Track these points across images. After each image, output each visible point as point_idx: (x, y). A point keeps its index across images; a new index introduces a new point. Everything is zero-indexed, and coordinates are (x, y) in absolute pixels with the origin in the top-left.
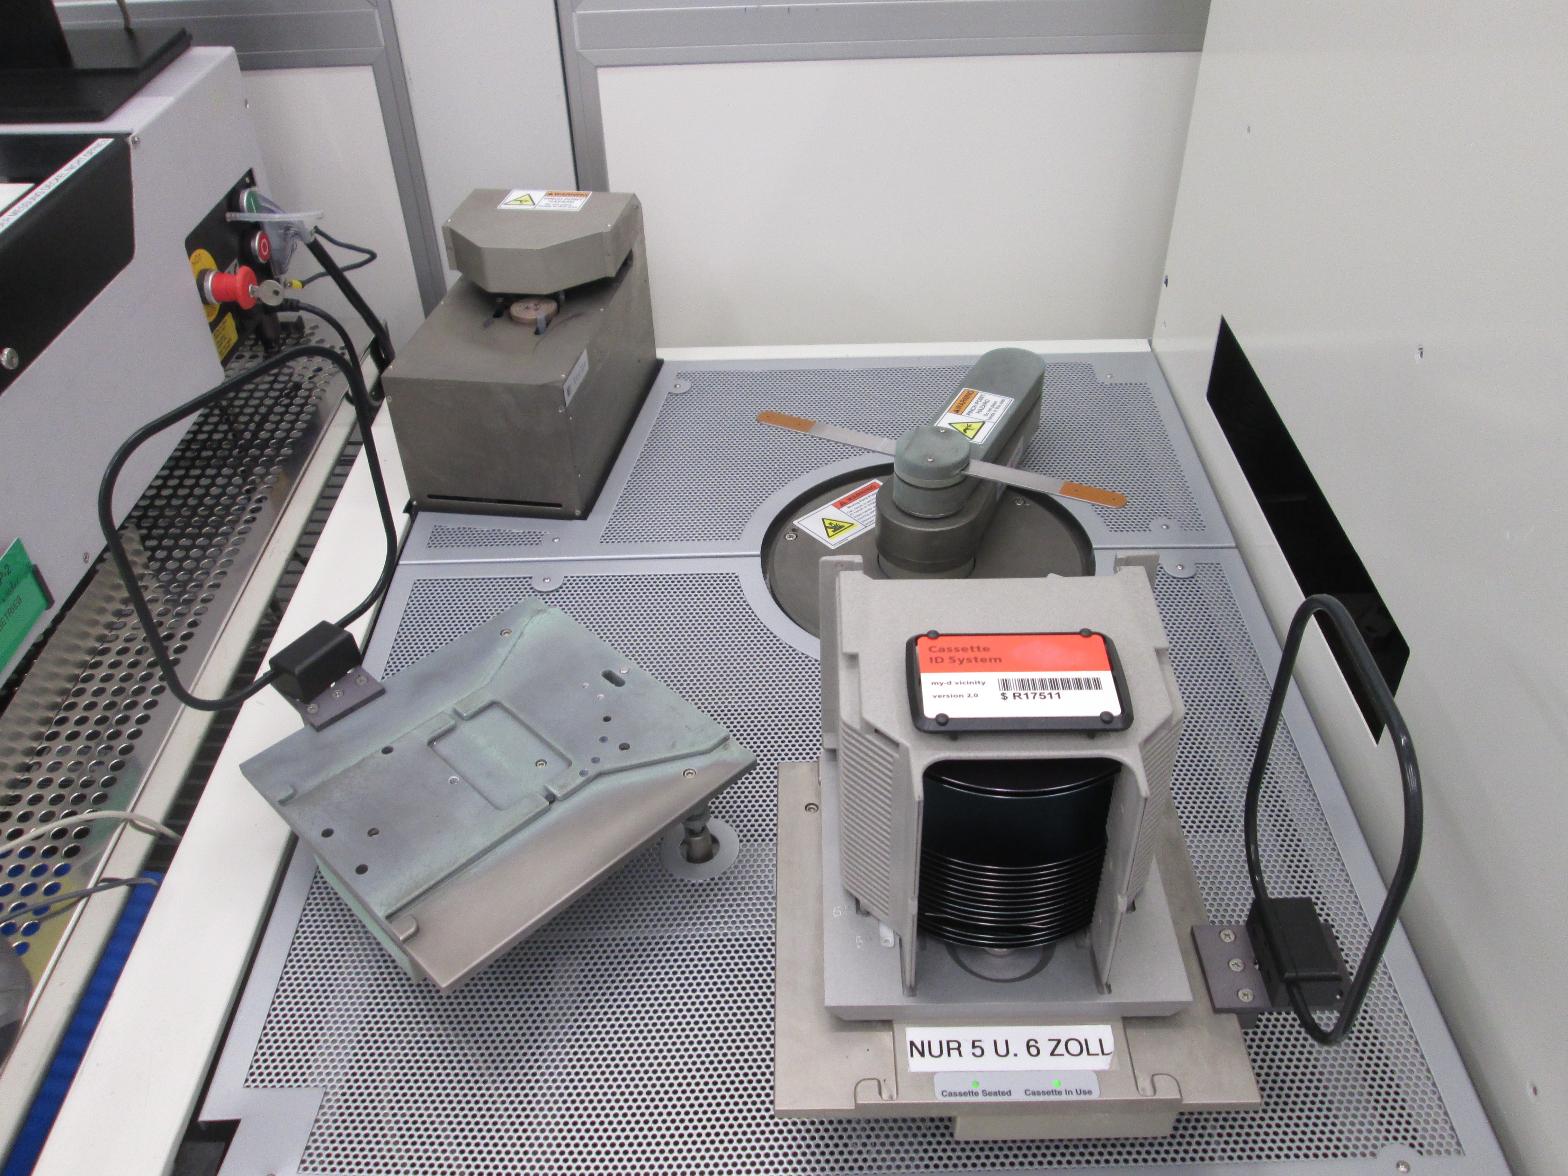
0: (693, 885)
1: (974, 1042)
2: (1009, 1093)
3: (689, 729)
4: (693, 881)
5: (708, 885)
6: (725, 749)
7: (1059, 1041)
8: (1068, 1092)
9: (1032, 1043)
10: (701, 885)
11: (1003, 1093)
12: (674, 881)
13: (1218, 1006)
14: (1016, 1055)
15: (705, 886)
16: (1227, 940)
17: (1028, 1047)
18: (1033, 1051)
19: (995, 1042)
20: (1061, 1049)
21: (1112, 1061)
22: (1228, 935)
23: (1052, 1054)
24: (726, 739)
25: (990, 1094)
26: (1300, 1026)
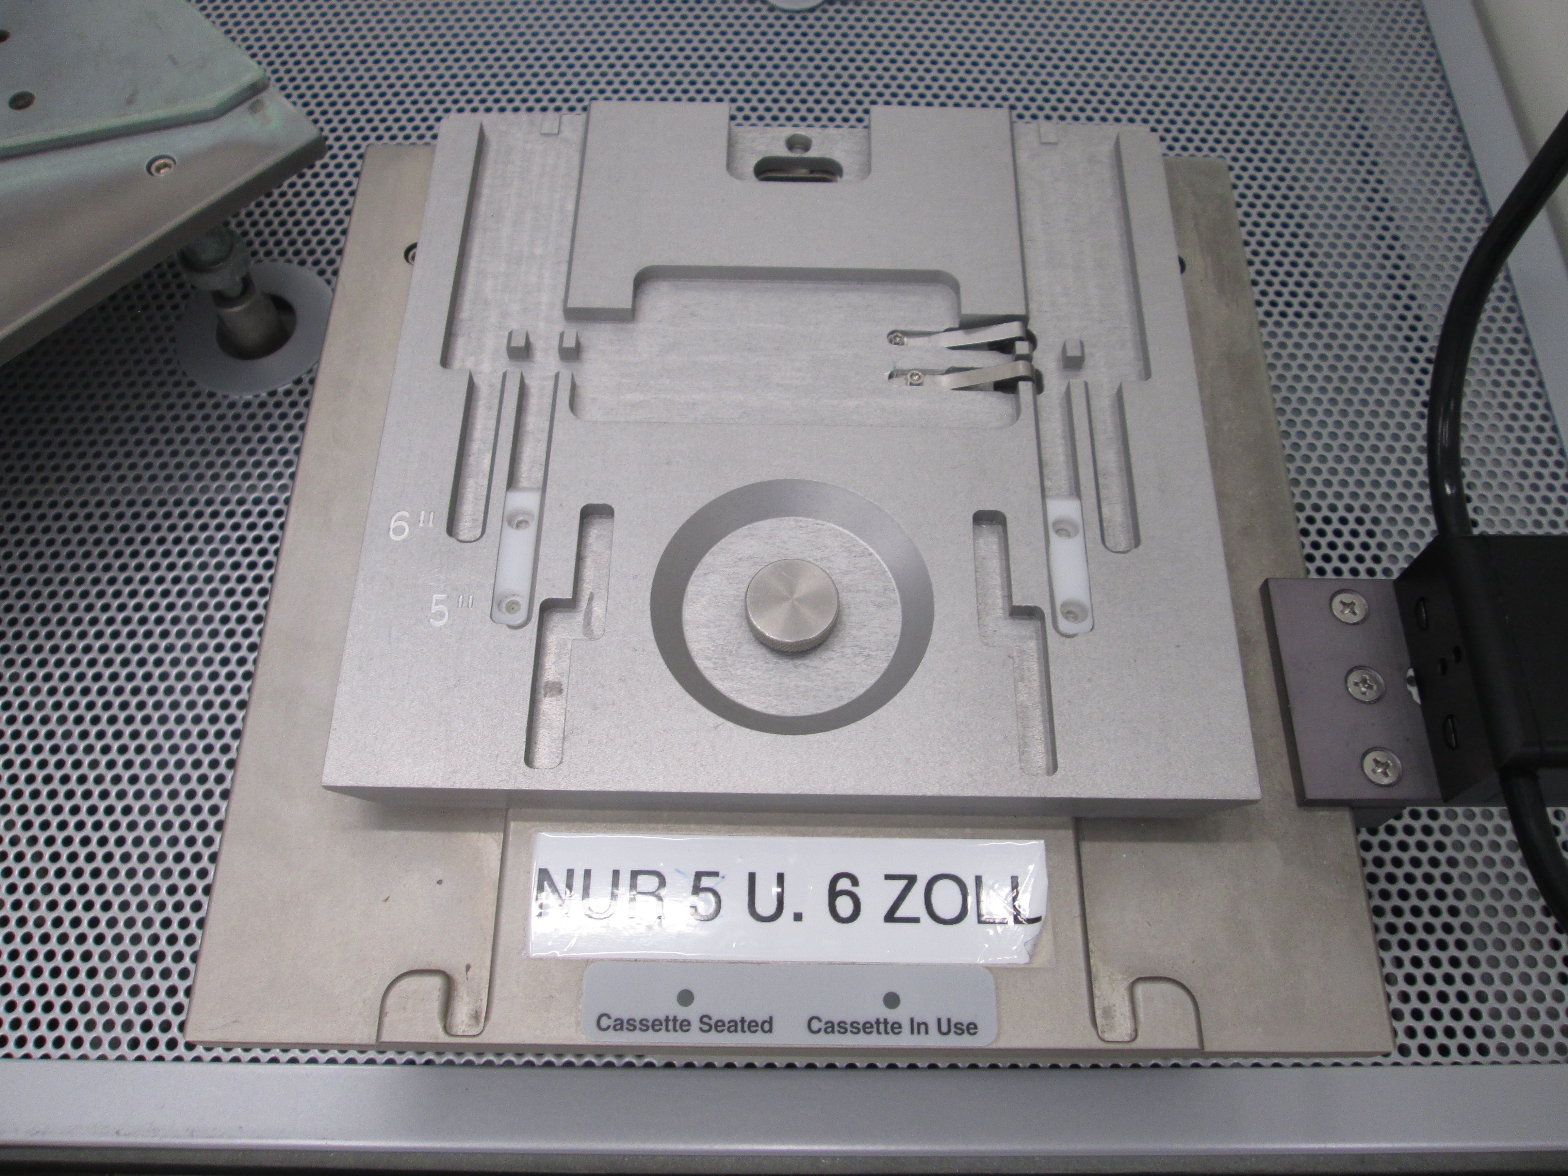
0: (232, 405)
1: (699, 875)
2: (768, 1025)
3: (175, 62)
4: (234, 397)
5: (263, 405)
6: (253, 109)
7: (911, 880)
8: (918, 1027)
9: (844, 884)
10: (247, 405)
11: (752, 1026)
12: (196, 395)
13: (1312, 793)
14: (798, 917)
15: (254, 409)
16: (1347, 616)
17: (834, 894)
18: (844, 906)
19: (752, 877)
20: (913, 905)
21: (1036, 942)
22: (1350, 605)
23: (890, 917)
24: (256, 89)
25: (719, 1026)
26: (1511, 846)
